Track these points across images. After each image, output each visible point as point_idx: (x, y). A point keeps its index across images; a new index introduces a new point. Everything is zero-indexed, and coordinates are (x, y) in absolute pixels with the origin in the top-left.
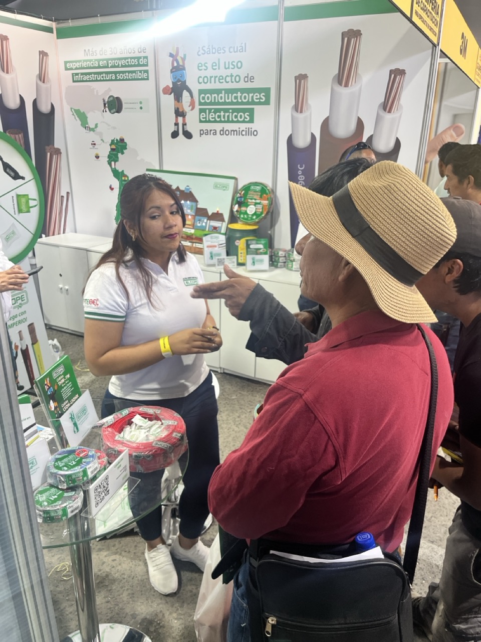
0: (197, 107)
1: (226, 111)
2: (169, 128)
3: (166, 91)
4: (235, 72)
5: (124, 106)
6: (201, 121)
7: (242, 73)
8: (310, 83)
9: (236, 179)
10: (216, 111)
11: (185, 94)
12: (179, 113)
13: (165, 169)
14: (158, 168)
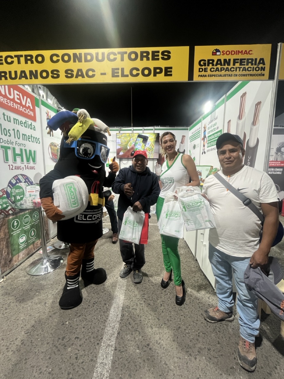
0: (207, 142)
1: (212, 142)
2: (202, 151)
3: (202, 140)
4: (214, 127)
5: (196, 146)
6: (208, 147)
7: (216, 127)
8: (231, 123)
9: (212, 167)
10: (211, 142)
11: (205, 138)
12: (204, 146)
13: (200, 165)
14: (199, 165)
